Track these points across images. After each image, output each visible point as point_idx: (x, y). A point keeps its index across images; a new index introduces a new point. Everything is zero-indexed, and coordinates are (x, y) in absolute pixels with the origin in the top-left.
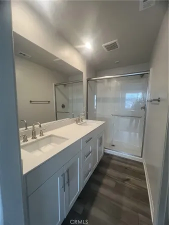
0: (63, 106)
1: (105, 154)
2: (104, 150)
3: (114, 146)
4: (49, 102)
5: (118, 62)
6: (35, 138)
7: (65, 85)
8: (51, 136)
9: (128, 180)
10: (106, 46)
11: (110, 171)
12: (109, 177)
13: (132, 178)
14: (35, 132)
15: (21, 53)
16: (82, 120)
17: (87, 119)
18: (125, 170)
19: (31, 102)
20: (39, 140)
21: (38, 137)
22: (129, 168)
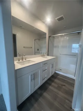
0: (38, 50)
1: (55, 73)
2: (55, 71)
3: (61, 70)
4: (32, 47)
5: (65, 27)
6: (23, 60)
7: (39, 40)
8: (29, 61)
9: (64, 85)
10: (57, 19)
11: (56, 80)
12: (55, 83)
13: (66, 85)
14: (23, 58)
15: (20, 26)
16: (45, 56)
17: (48, 55)
18: (64, 81)
19: (24, 47)
20: (25, 61)
21: (24, 60)
22: (66, 80)
